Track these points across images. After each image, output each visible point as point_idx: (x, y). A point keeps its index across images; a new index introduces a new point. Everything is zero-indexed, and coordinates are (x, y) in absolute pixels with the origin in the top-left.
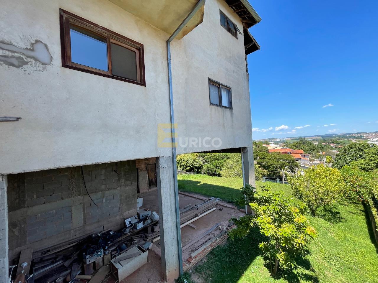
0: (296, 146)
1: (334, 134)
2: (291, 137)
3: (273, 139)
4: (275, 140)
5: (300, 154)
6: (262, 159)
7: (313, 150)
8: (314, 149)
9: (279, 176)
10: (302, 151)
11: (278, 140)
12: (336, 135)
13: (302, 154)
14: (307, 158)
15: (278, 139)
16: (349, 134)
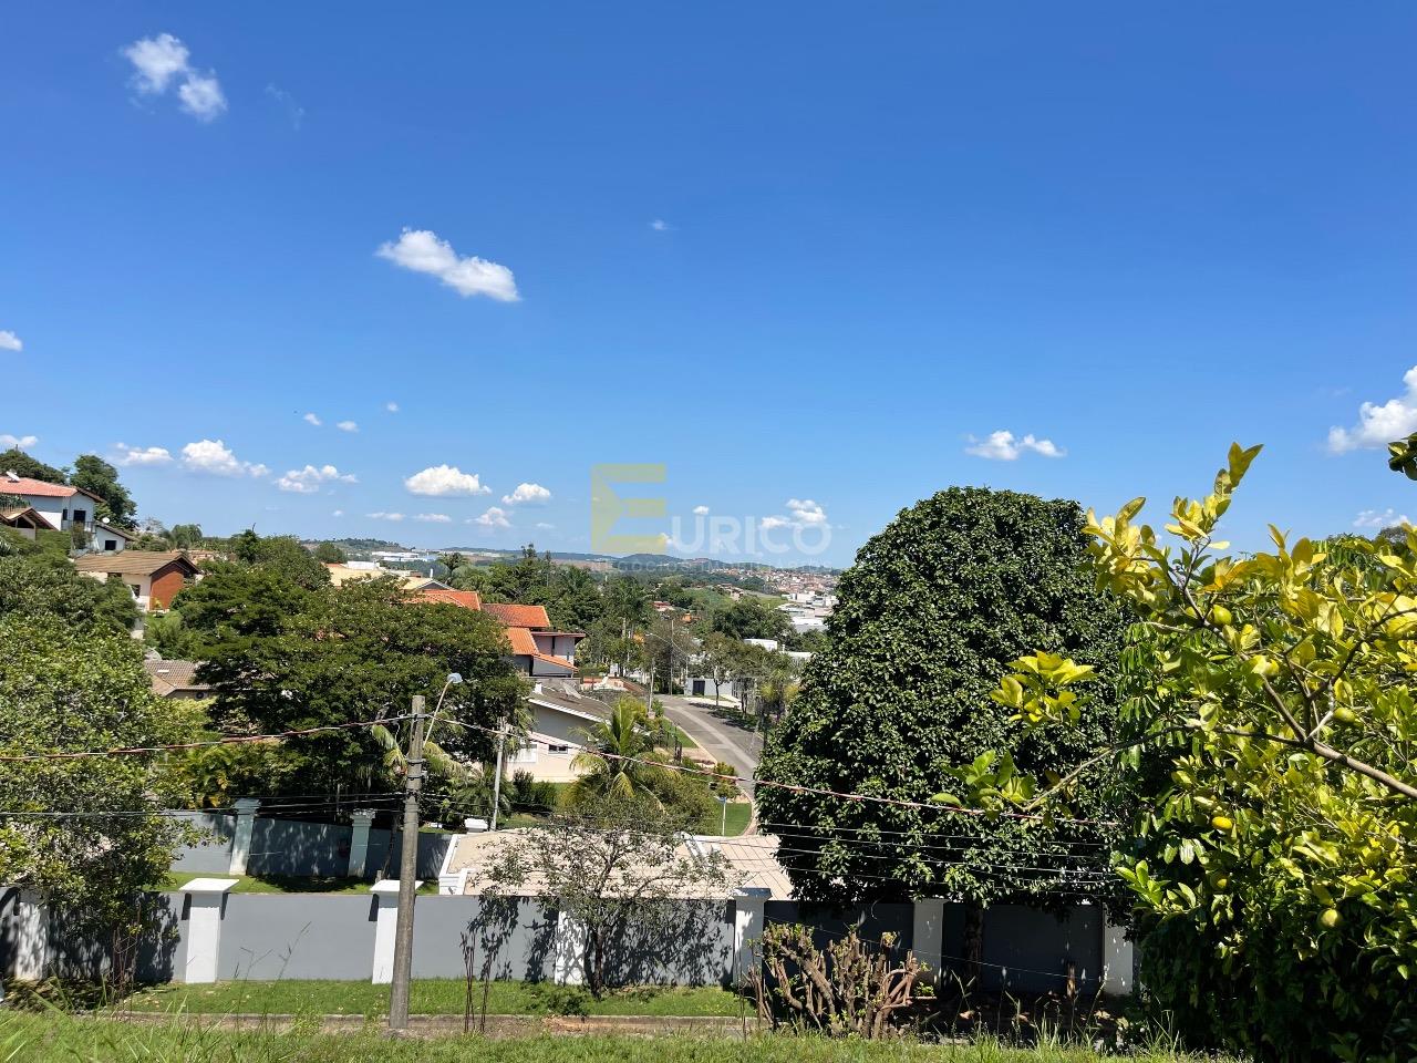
0: (507, 586)
1: (665, 558)
2: (480, 550)
3: (377, 549)
4: (388, 556)
5: (533, 629)
6: (246, 631)
7: (590, 618)
8: (597, 612)
9: (380, 785)
10: (541, 616)
11: (406, 557)
12: (675, 565)
13: (539, 629)
14: (565, 660)
15: (405, 550)
16: (721, 565)
